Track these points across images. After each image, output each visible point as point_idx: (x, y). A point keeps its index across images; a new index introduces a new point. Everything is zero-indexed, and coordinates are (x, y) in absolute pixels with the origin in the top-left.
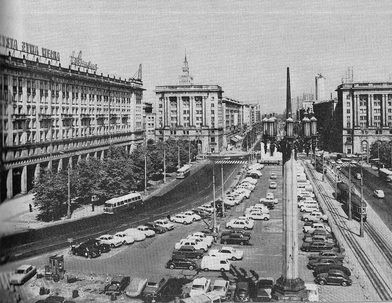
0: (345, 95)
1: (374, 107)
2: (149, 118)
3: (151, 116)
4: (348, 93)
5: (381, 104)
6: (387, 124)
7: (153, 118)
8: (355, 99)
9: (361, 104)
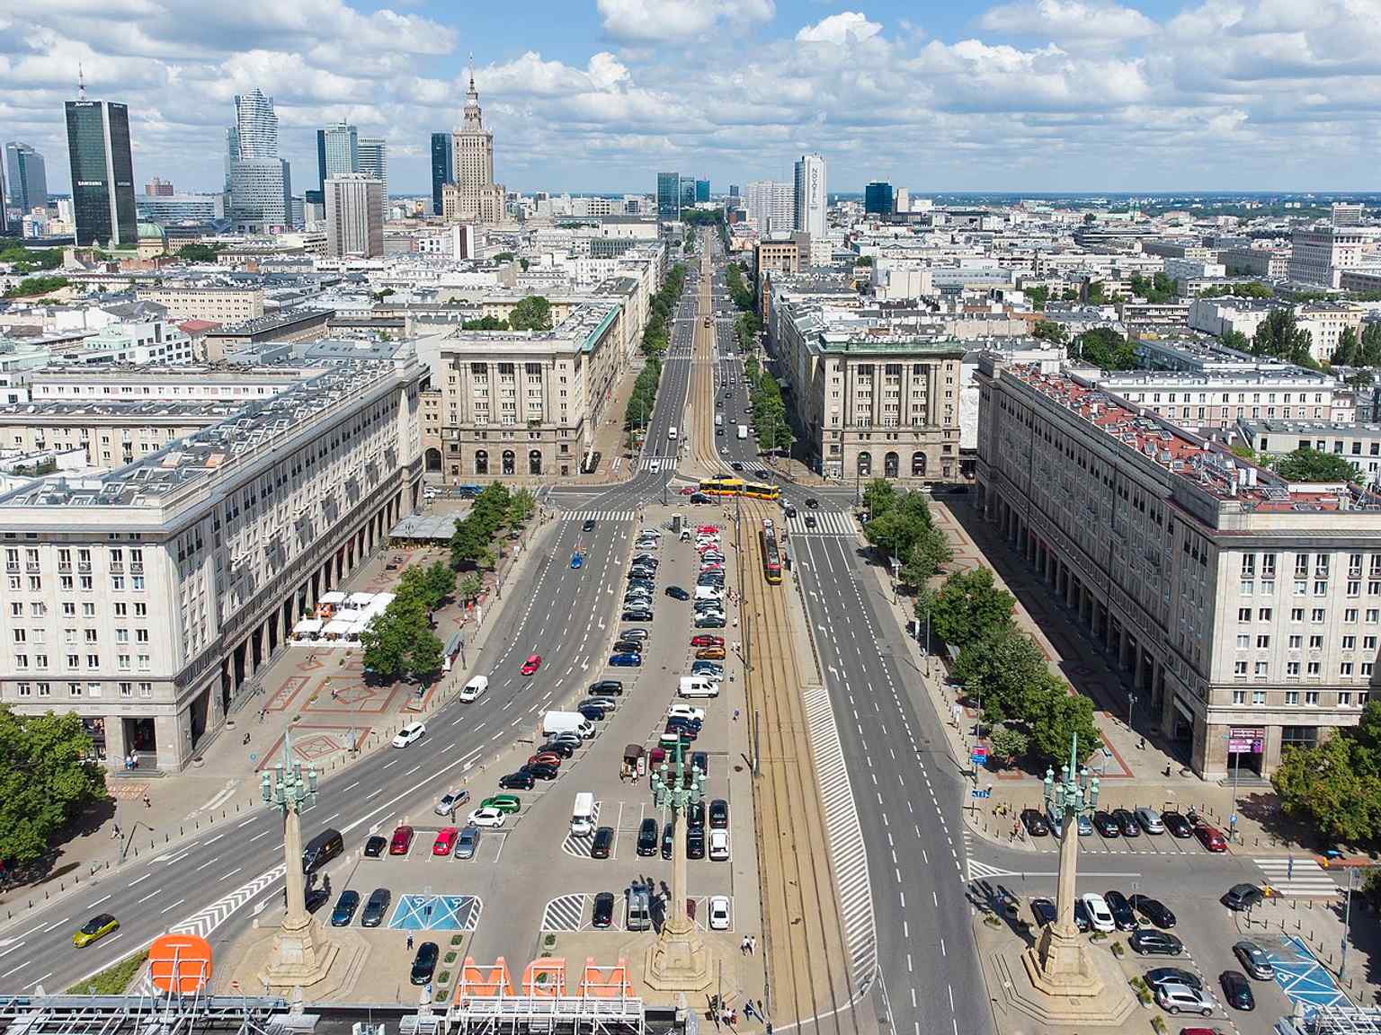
0: (830, 364)
1: (886, 387)
2: (428, 403)
3: (431, 400)
4: (837, 362)
5: (899, 382)
6: (910, 422)
7: (435, 403)
8: (849, 372)
9: (861, 381)
